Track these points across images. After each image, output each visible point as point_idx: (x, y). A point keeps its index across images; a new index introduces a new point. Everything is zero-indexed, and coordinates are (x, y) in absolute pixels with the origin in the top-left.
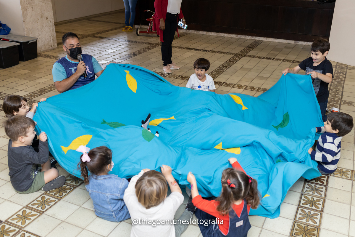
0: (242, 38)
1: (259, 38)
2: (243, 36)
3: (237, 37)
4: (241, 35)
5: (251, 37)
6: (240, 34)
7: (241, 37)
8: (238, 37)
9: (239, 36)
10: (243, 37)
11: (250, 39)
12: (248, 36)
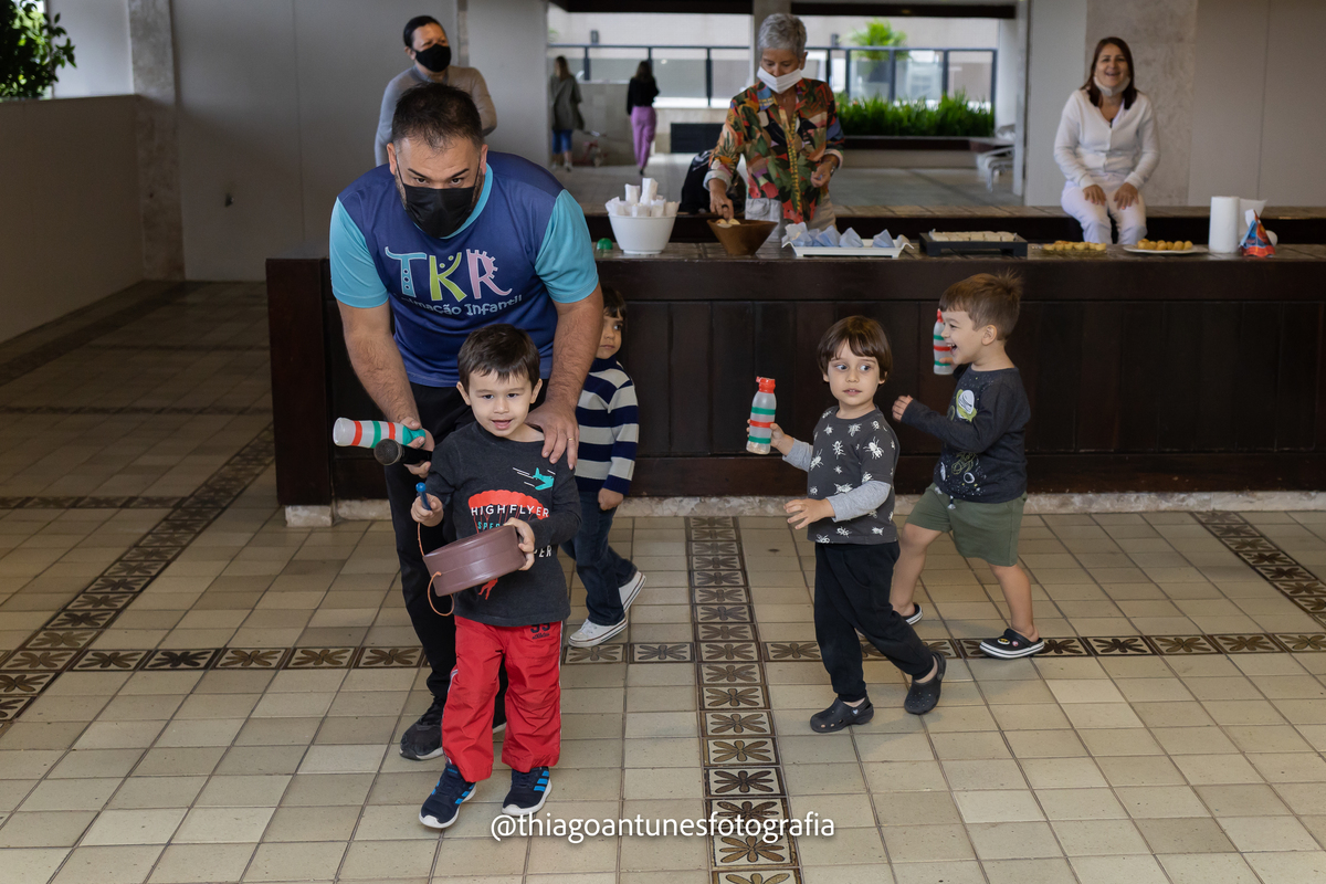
0: (1095, 508)
1: (1206, 496)
2: (1103, 495)
3: (1063, 505)
4: (1091, 495)
5: (1153, 496)
6: (1081, 489)
7: (1091, 502)
8: (1070, 509)
9: (1077, 501)
10: (1105, 503)
11: (1153, 507)
12: (1132, 496)
